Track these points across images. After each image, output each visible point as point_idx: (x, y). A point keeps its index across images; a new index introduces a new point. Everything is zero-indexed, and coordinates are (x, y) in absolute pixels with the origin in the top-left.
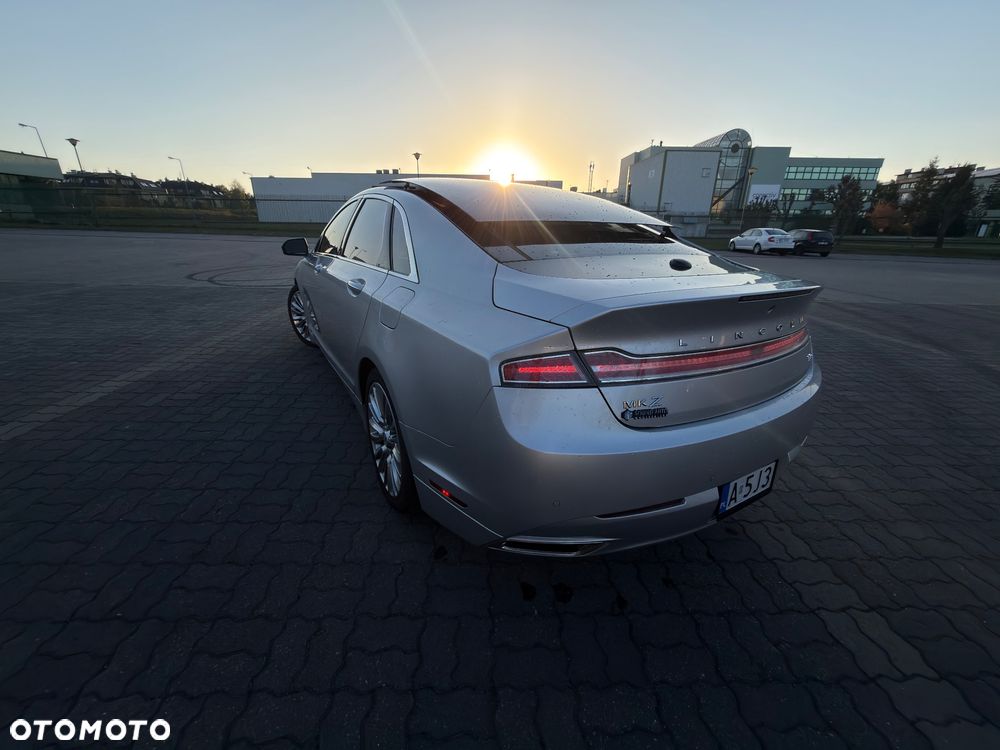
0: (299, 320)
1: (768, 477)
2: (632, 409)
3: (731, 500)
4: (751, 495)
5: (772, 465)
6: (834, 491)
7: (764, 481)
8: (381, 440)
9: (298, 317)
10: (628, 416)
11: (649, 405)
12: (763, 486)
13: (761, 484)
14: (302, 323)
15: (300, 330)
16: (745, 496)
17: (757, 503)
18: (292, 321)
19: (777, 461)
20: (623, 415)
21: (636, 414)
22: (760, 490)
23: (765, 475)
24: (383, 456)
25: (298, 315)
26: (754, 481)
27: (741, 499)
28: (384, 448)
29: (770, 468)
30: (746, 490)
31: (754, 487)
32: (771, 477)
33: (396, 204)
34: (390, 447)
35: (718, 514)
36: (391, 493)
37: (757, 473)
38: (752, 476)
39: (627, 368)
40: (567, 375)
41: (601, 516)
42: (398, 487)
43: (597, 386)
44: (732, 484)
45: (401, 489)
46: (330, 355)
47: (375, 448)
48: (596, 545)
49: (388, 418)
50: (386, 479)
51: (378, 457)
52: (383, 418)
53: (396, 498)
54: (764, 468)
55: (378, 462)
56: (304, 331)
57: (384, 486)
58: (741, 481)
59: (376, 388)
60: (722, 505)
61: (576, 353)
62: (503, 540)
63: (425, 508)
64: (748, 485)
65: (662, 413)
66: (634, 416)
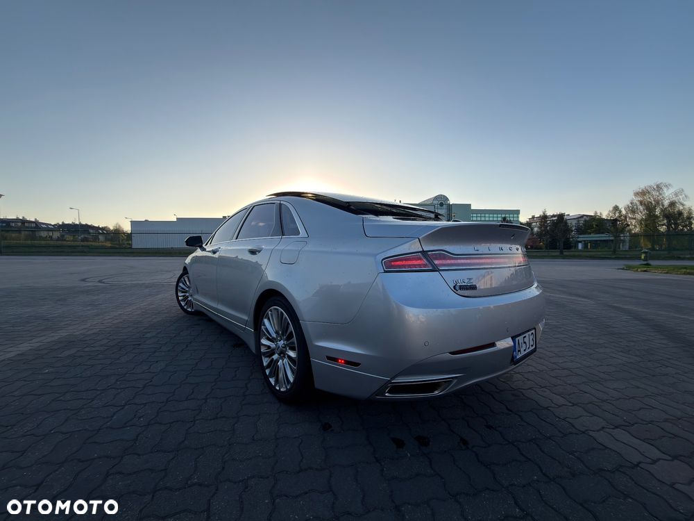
0: (183, 296)
2: (458, 285)
3: (519, 351)
4: (527, 351)
5: (534, 332)
7: (531, 343)
8: (271, 352)
9: (183, 294)
10: (457, 288)
11: (466, 283)
12: (532, 346)
14: (185, 298)
15: (183, 304)
16: (525, 350)
17: (532, 356)
18: (177, 297)
19: (535, 329)
20: (454, 287)
21: (461, 288)
22: (532, 348)
23: (531, 337)
24: (274, 364)
25: (183, 292)
26: (526, 340)
27: (523, 353)
28: (275, 357)
29: (532, 333)
30: (524, 345)
31: (528, 346)
32: (534, 339)
33: (282, 202)
34: (283, 354)
35: (514, 361)
36: (282, 390)
37: (527, 335)
38: (525, 337)
39: (452, 261)
40: (420, 266)
41: (452, 353)
42: (291, 379)
43: (439, 271)
44: (517, 339)
45: (294, 381)
46: (220, 307)
47: (265, 361)
48: (448, 382)
49: (283, 329)
50: (277, 381)
51: (268, 366)
52: (277, 333)
53: (288, 391)
54: (530, 333)
55: (267, 372)
56: (186, 304)
57: (274, 387)
58: (521, 338)
59: (274, 310)
60: (515, 353)
61: (424, 252)
62: (389, 382)
63: (318, 385)
64: (525, 343)
65: (473, 288)
66: (460, 289)
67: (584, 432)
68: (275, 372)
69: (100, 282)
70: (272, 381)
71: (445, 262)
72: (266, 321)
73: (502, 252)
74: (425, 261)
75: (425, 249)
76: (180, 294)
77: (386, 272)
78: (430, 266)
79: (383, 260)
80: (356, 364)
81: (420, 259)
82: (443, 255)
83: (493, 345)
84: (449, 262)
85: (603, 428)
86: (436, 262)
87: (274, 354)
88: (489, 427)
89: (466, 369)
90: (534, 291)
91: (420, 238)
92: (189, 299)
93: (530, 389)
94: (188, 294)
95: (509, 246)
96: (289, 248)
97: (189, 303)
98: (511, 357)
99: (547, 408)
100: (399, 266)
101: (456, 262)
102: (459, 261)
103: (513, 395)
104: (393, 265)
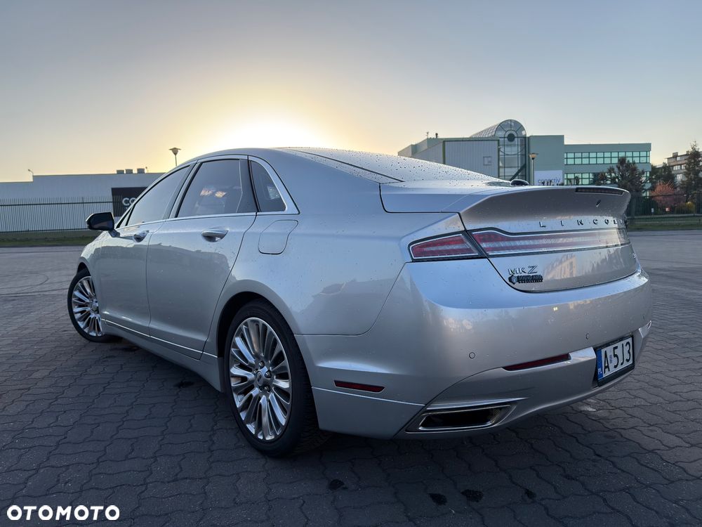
0: (82, 312)
1: (629, 352)
2: (516, 275)
3: (606, 367)
4: (620, 368)
5: (630, 340)
7: (627, 356)
8: (248, 386)
9: (80, 309)
10: (514, 280)
11: (528, 272)
12: (628, 361)
13: (625, 359)
14: (85, 316)
15: (82, 325)
16: (616, 367)
17: (629, 374)
18: (71, 314)
19: (632, 337)
20: (510, 279)
21: (520, 280)
22: (626, 364)
23: (626, 349)
25: (80, 306)
26: (618, 352)
27: (613, 370)
28: (255, 392)
29: (628, 343)
30: (615, 360)
31: (621, 361)
33: (250, 158)
35: (597, 380)
36: (268, 438)
37: (619, 345)
38: (616, 348)
39: (507, 244)
40: (462, 251)
41: (508, 368)
42: (283, 420)
43: (487, 257)
44: (603, 351)
45: (288, 423)
47: (239, 401)
48: (503, 408)
49: (268, 347)
50: (259, 426)
51: (244, 407)
52: (256, 356)
53: (277, 439)
54: (624, 342)
55: (243, 415)
56: (87, 325)
57: (255, 437)
58: (609, 350)
59: (251, 324)
60: (599, 369)
61: (466, 232)
62: (423, 410)
63: (326, 422)
64: (616, 356)
65: (538, 279)
66: (518, 281)
68: (256, 415)
70: (251, 428)
71: (496, 245)
72: (238, 340)
73: (581, 227)
74: (468, 245)
75: (468, 228)
76: (76, 309)
77: (414, 261)
78: (474, 250)
79: (410, 245)
80: (377, 389)
81: (461, 241)
82: (494, 236)
83: (566, 357)
84: (502, 244)
86: (484, 245)
87: (252, 388)
88: (568, 477)
89: (531, 391)
90: (638, 280)
91: (461, 212)
92: (92, 316)
93: (632, 428)
94: (88, 309)
95: (592, 218)
96: (270, 230)
97: (93, 324)
98: (595, 376)
99: (652, 451)
100: (433, 253)
101: (512, 243)
102: (518, 243)
103: (606, 436)
104: (424, 251)
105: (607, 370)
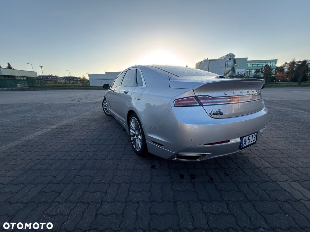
0: (106, 108)
1: (255, 138)
2: (213, 112)
3: (244, 143)
4: (250, 143)
5: (256, 134)
6: (276, 150)
7: (254, 139)
8: (134, 135)
10: (212, 114)
11: (217, 111)
12: (254, 141)
13: (253, 140)
15: (106, 111)
16: (248, 143)
17: (253, 145)
18: (103, 109)
19: (257, 133)
20: (210, 114)
21: (214, 114)
22: (253, 142)
23: (254, 137)
24: (134, 140)
26: (250, 138)
27: (247, 144)
28: (135, 137)
29: (255, 135)
30: (248, 141)
31: (251, 141)
32: (256, 137)
33: (137, 69)
34: (137, 136)
35: (241, 148)
36: (138, 150)
37: (251, 136)
38: (250, 137)
39: (211, 101)
40: (194, 103)
42: (140, 147)
43: (202, 105)
44: (244, 138)
45: (141, 148)
46: (116, 115)
47: (132, 138)
48: (204, 156)
49: (137, 127)
50: (136, 147)
51: (133, 141)
52: (135, 128)
53: (139, 151)
54: (253, 135)
55: (133, 142)
57: (135, 149)
58: (247, 138)
59: (133, 119)
60: (242, 145)
61: (195, 97)
62: (176, 154)
63: (149, 151)
64: (249, 139)
65: (221, 114)
66: (213, 114)
67: (275, 182)
68: (135, 143)
69: (78, 101)
70: (134, 146)
71: (206, 101)
72: (131, 122)
73: (242, 94)
74: (196, 101)
75: (197, 94)
76: (104, 108)
77: (175, 106)
78: (198, 103)
79: (174, 101)
80: (163, 146)
81: (192, 100)
82: (205, 98)
83: (229, 141)
84: (209, 101)
85: (287, 181)
86: (202, 101)
87: (134, 136)
88: (226, 174)
89: (213, 151)
90: (263, 112)
91: (194, 89)
92: (108, 109)
94: (107, 108)
95: (247, 91)
96: (138, 92)
97: (107, 111)
98: (240, 146)
99: (259, 168)
100: (183, 104)
101: (213, 101)
102: (215, 100)
103: (243, 160)
104: (179, 103)
105: (245, 144)
